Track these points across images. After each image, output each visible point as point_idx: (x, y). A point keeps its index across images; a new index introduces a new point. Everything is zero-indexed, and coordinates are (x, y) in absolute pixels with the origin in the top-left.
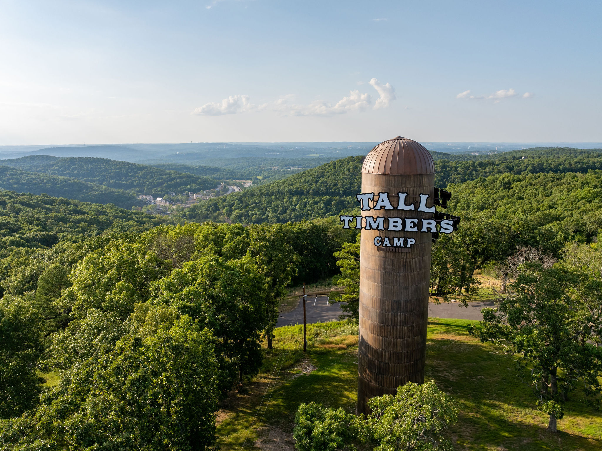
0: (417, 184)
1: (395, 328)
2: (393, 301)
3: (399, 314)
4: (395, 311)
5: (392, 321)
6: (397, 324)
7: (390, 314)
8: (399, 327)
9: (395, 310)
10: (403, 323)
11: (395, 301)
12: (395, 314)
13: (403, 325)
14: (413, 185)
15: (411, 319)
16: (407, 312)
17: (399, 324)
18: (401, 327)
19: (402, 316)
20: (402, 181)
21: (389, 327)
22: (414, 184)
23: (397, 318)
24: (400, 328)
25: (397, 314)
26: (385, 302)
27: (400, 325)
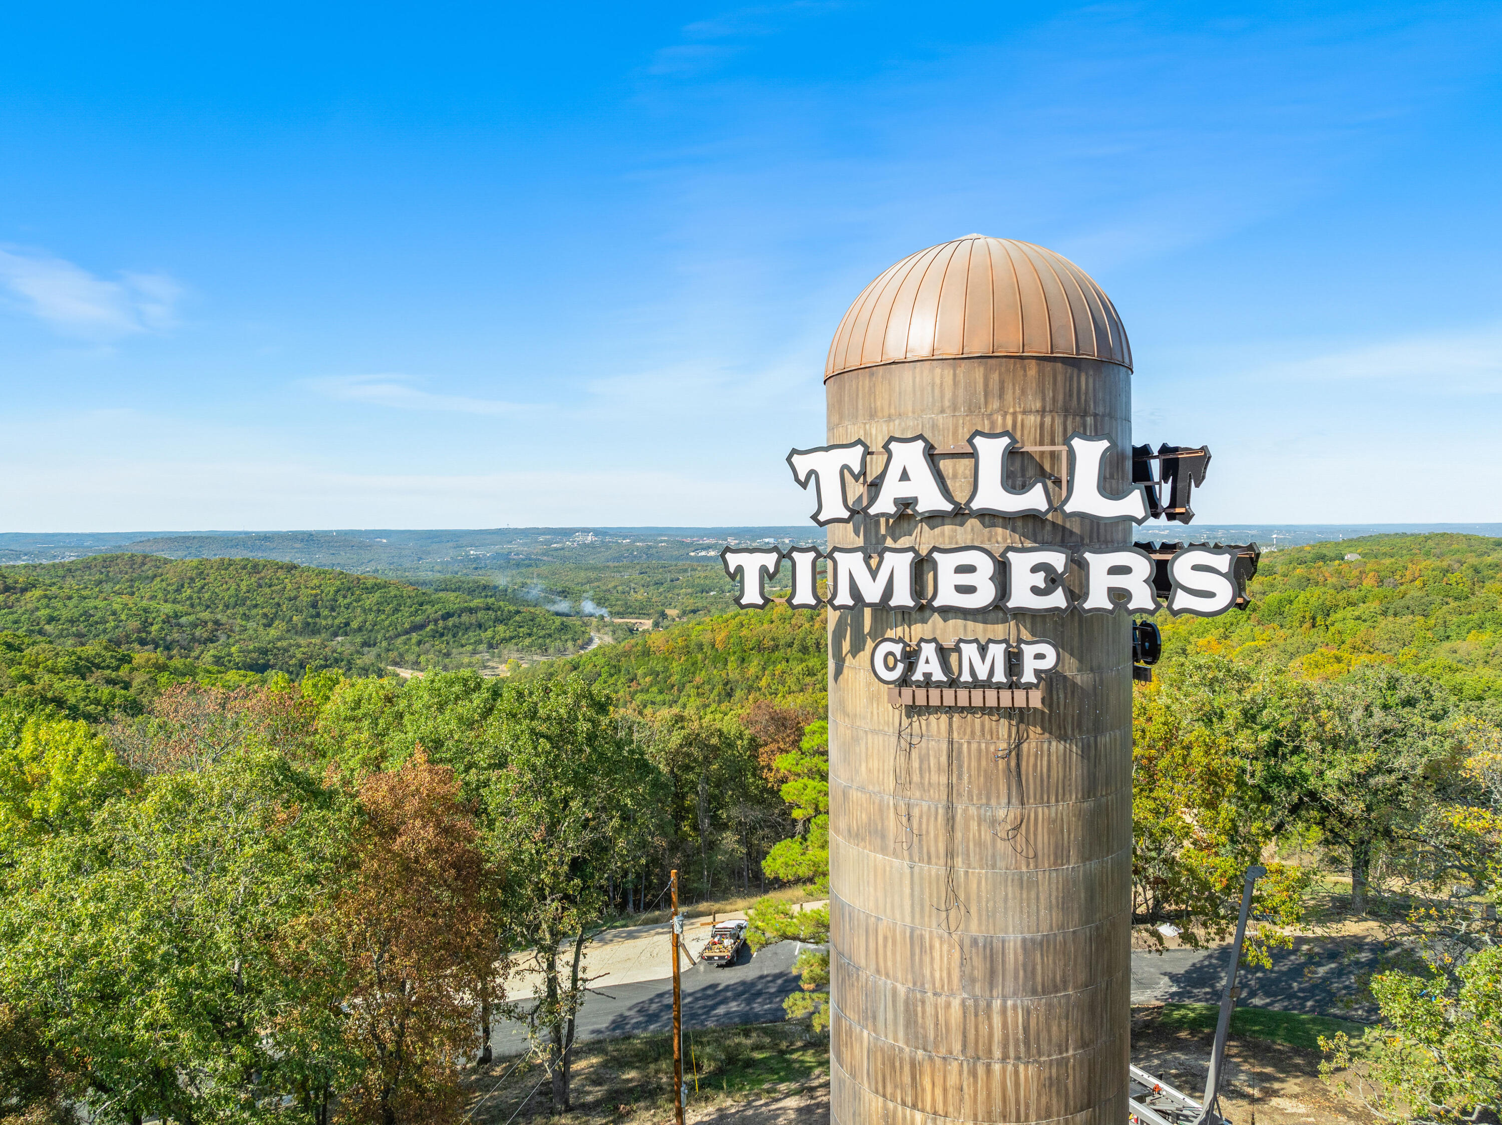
0: (1054, 399)
1: (981, 1071)
2: (967, 942)
3: (997, 1004)
4: (978, 991)
5: (965, 1036)
6: (990, 1052)
7: (956, 1003)
8: (997, 1067)
9: (978, 986)
10: (1017, 1045)
11: (975, 942)
12: (976, 1006)
13: (1018, 1058)
14: (1038, 405)
15: (1055, 1029)
16: (1034, 992)
17: (997, 1053)
18: (1010, 1068)
19: (1010, 1013)
20: (986, 385)
21: (955, 1064)
22: (1043, 400)
23: (991, 1027)
24: (1004, 1071)
25: (989, 1005)
26: (932, 947)
27: (1005, 1058)
